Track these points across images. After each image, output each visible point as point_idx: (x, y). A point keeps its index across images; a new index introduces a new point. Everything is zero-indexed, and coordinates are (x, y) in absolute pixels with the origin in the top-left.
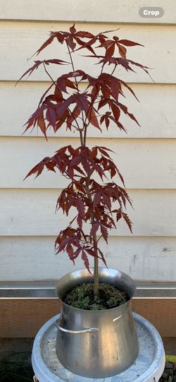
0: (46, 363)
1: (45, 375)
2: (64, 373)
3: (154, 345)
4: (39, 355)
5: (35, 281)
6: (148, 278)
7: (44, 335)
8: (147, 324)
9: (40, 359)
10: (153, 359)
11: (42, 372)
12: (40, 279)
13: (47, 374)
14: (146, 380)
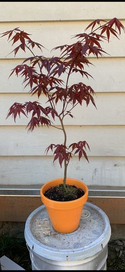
0: (32, 233)
1: (31, 240)
2: (44, 240)
3: (104, 224)
4: (29, 228)
5: (32, 185)
6: (104, 184)
7: (33, 217)
8: (101, 211)
9: (29, 231)
10: (102, 233)
11: (30, 238)
12: (35, 183)
13: (32, 240)
14: (96, 245)
